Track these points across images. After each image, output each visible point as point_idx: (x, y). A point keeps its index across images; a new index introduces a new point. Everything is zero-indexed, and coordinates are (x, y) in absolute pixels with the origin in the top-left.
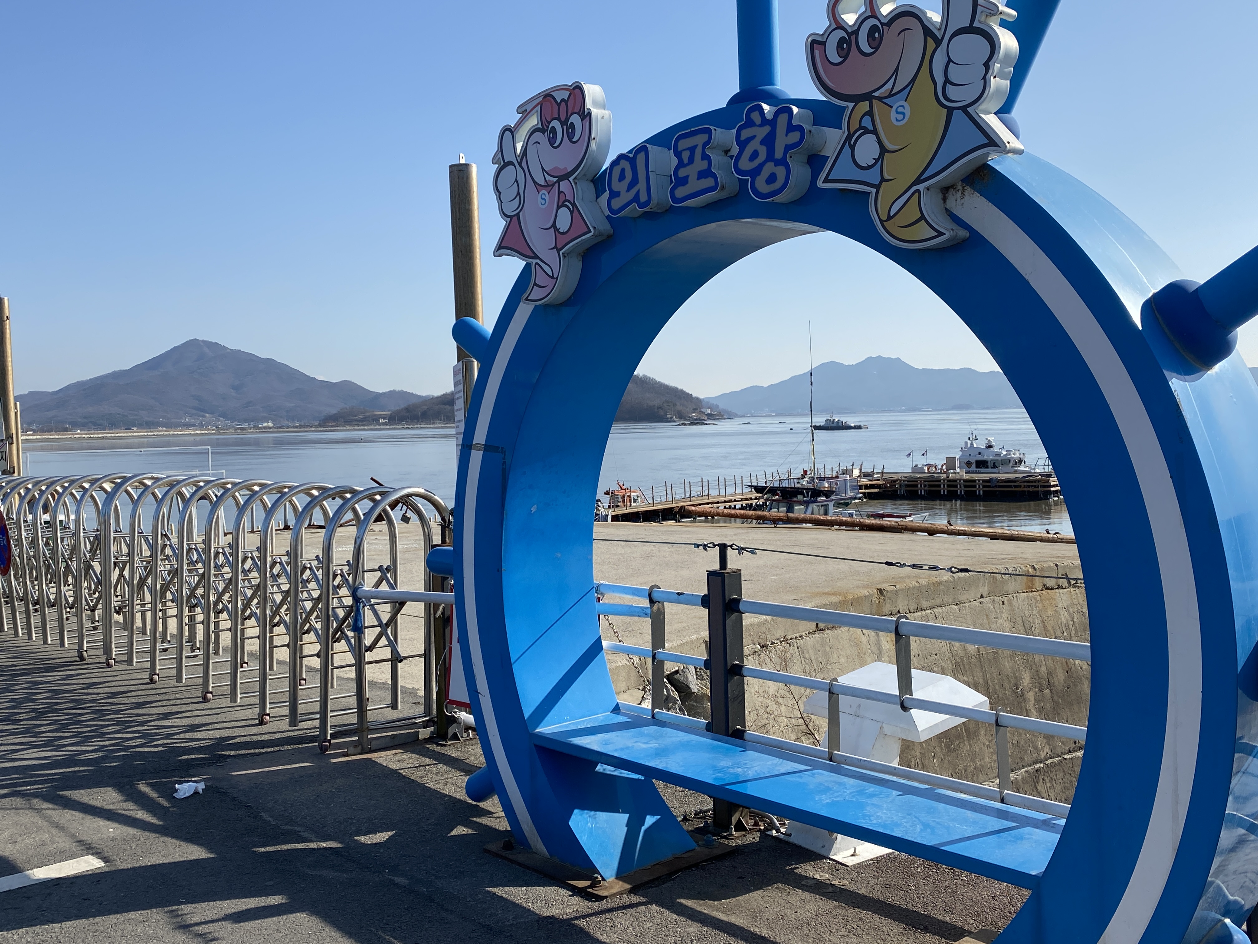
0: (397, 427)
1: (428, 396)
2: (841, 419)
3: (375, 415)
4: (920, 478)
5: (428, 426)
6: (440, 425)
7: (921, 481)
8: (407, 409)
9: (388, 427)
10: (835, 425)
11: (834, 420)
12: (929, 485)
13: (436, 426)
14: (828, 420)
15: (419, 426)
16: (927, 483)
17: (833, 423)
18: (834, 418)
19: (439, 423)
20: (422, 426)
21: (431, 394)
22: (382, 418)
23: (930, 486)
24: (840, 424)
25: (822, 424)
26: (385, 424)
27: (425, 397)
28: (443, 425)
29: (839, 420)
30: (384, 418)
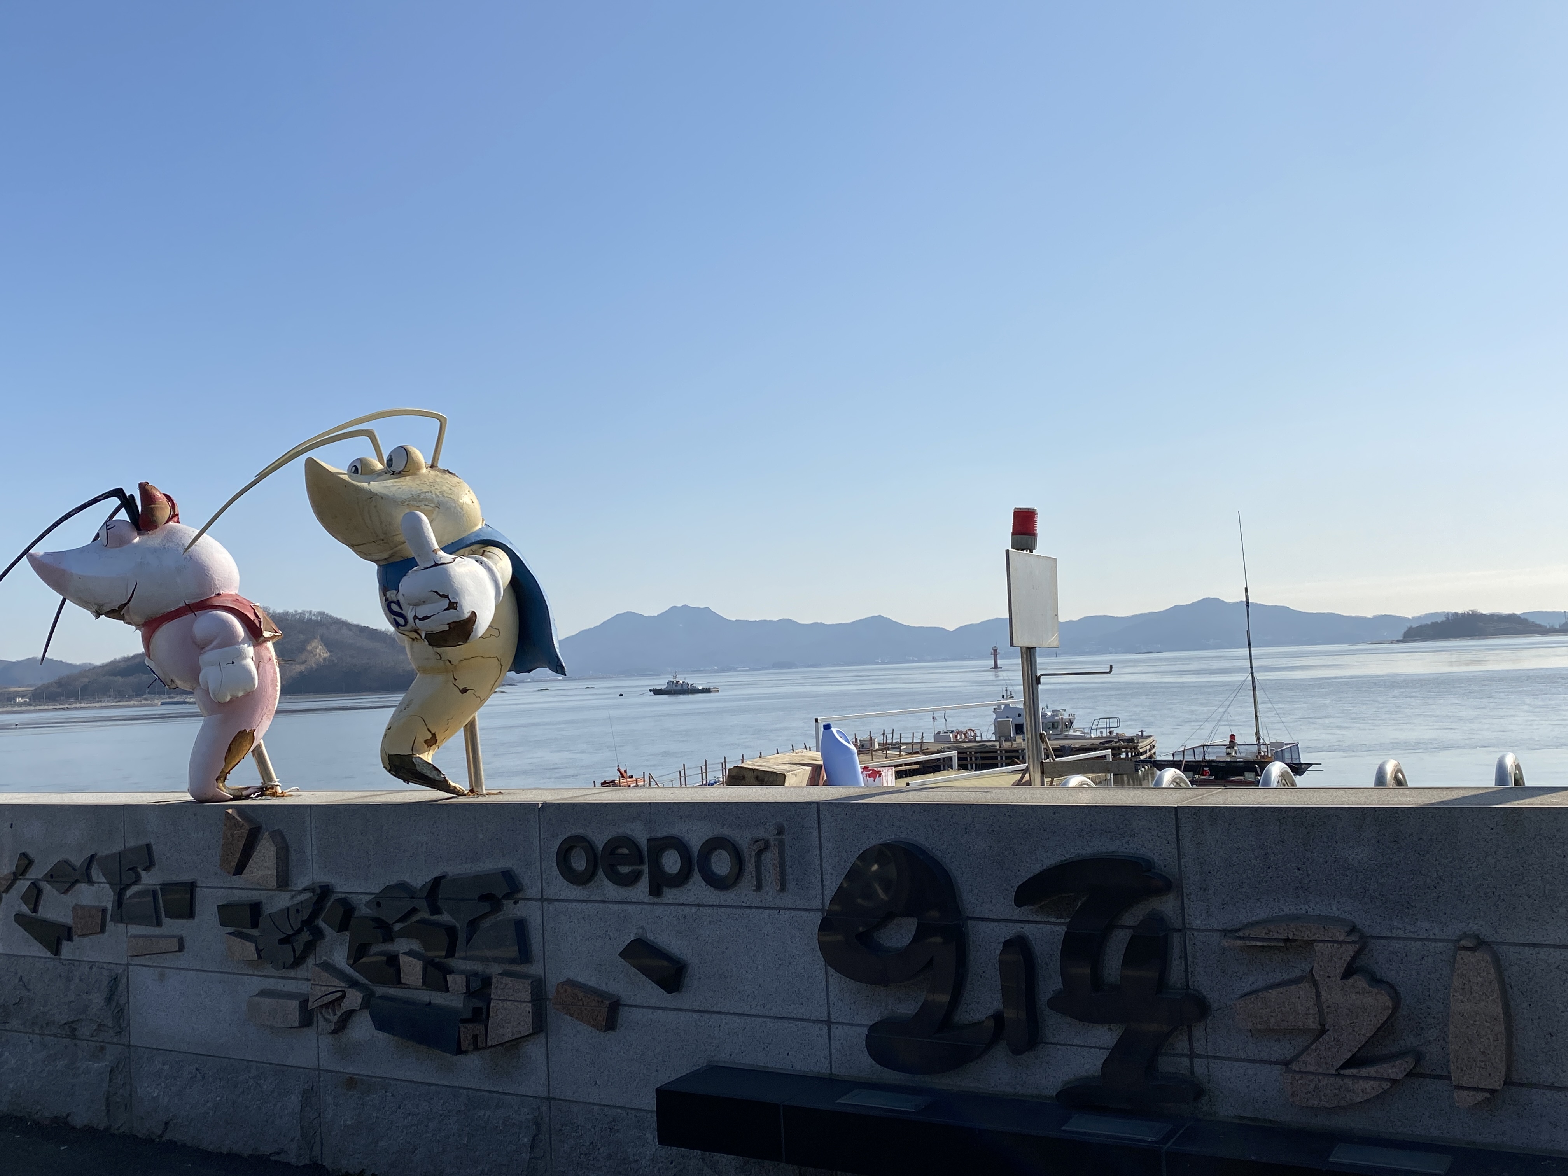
0: (46, 707)
1: (85, 664)
2: (687, 681)
3: (9, 693)
4: (968, 748)
5: (91, 705)
6: (109, 704)
7: (971, 753)
8: (60, 683)
9: (32, 708)
10: (679, 688)
11: (677, 682)
12: (981, 757)
13: (104, 704)
14: (670, 682)
15: (78, 705)
16: (978, 755)
17: (676, 686)
18: (677, 680)
19: (108, 701)
20: (83, 705)
21: (89, 662)
22: (19, 697)
23: (983, 758)
24: (685, 687)
25: (663, 687)
26: (25, 704)
27: (79, 666)
28: (113, 704)
29: (683, 682)
30: (23, 697)
